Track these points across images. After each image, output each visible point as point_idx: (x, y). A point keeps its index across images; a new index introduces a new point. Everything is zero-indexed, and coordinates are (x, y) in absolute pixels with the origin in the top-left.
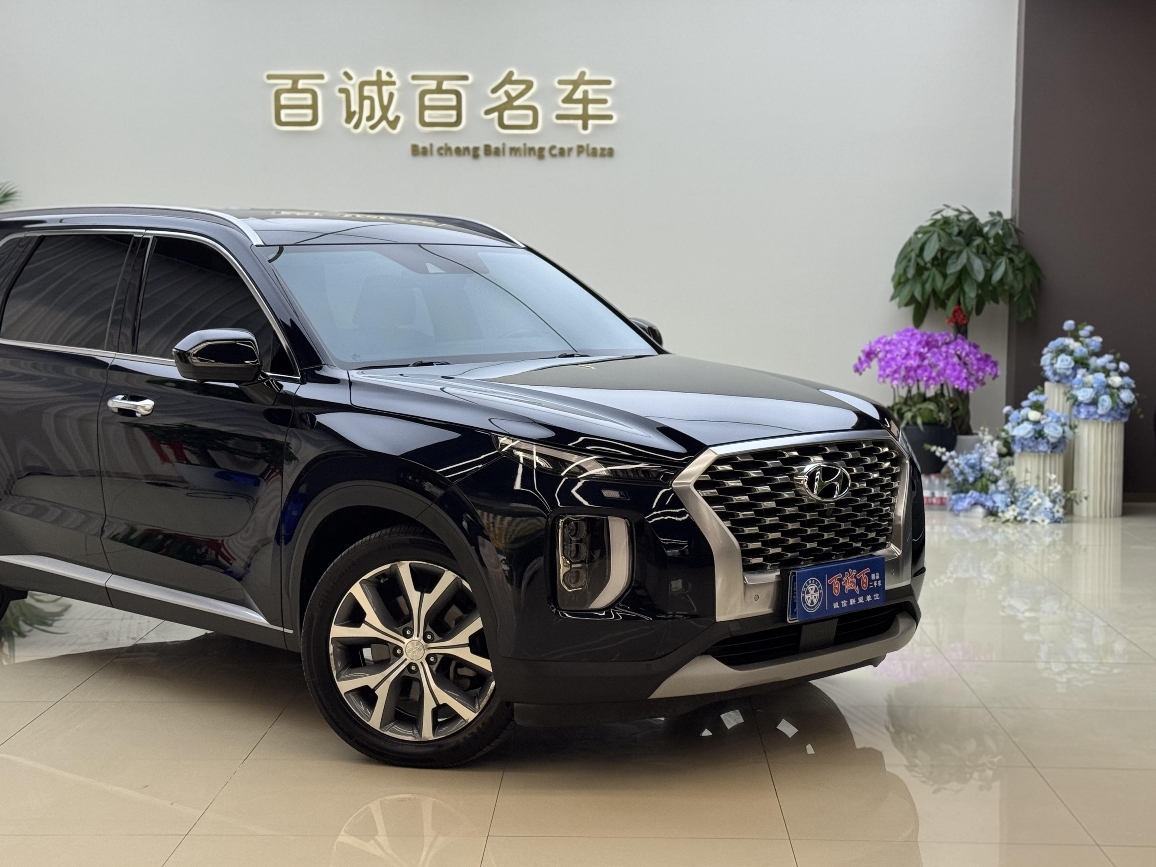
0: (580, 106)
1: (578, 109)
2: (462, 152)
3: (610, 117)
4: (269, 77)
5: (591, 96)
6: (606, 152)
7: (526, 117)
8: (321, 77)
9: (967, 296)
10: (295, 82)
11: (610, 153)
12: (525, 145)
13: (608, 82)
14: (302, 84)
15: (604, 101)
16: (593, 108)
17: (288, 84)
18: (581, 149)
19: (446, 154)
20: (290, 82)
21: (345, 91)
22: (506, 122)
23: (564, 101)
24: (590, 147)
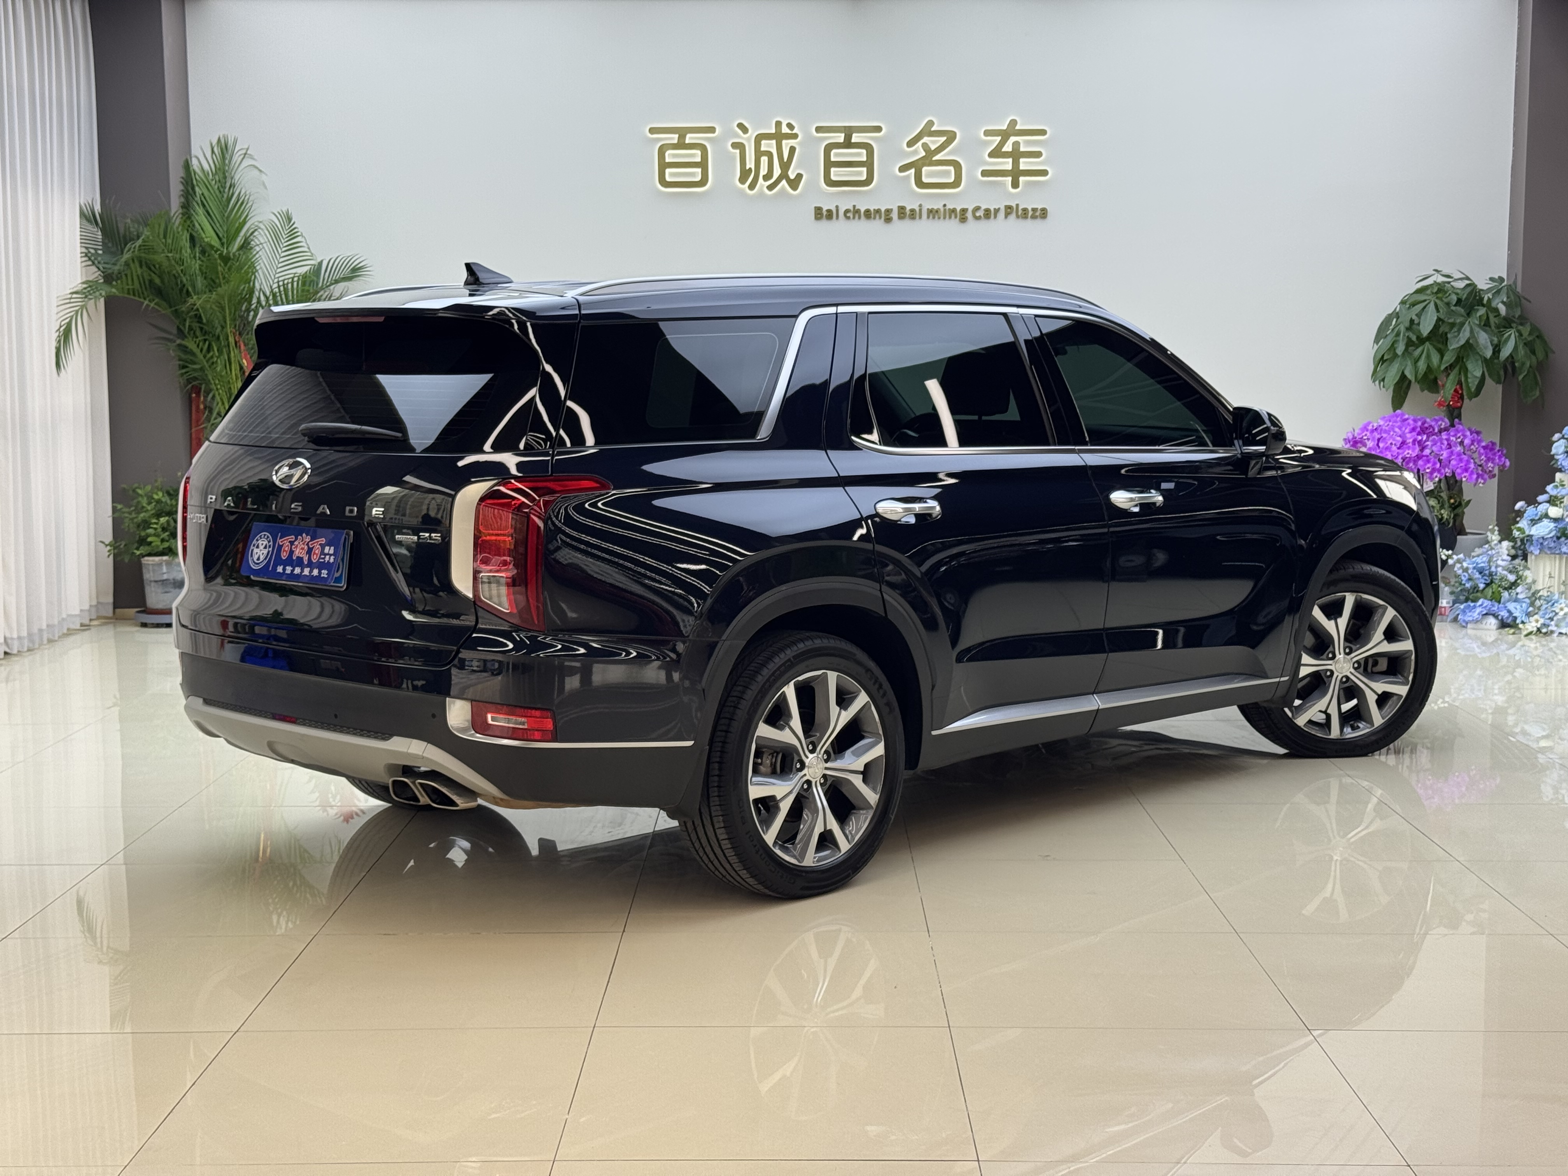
0: (1010, 160)
1: (1007, 164)
2: (872, 216)
3: (1044, 173)
4: (652, 131)
5: (1022, 149)
6: (1038, 214)
7: (948, 173)
8: (712, 130)
9: (1469, 375)
10: (682, 137)
11: (1043, 214)
12: (945, 205)
13: (1043, 132)
14: (689, 138)
15: (1038, 154)
16: (1025, 163)
17: (674, 138)
18: (1009, 210)
19: (854, 218)
20: (677, 136)
21: (739, 146)
22: (925, 180)
23: (991, 155)
24: (1020, 208)
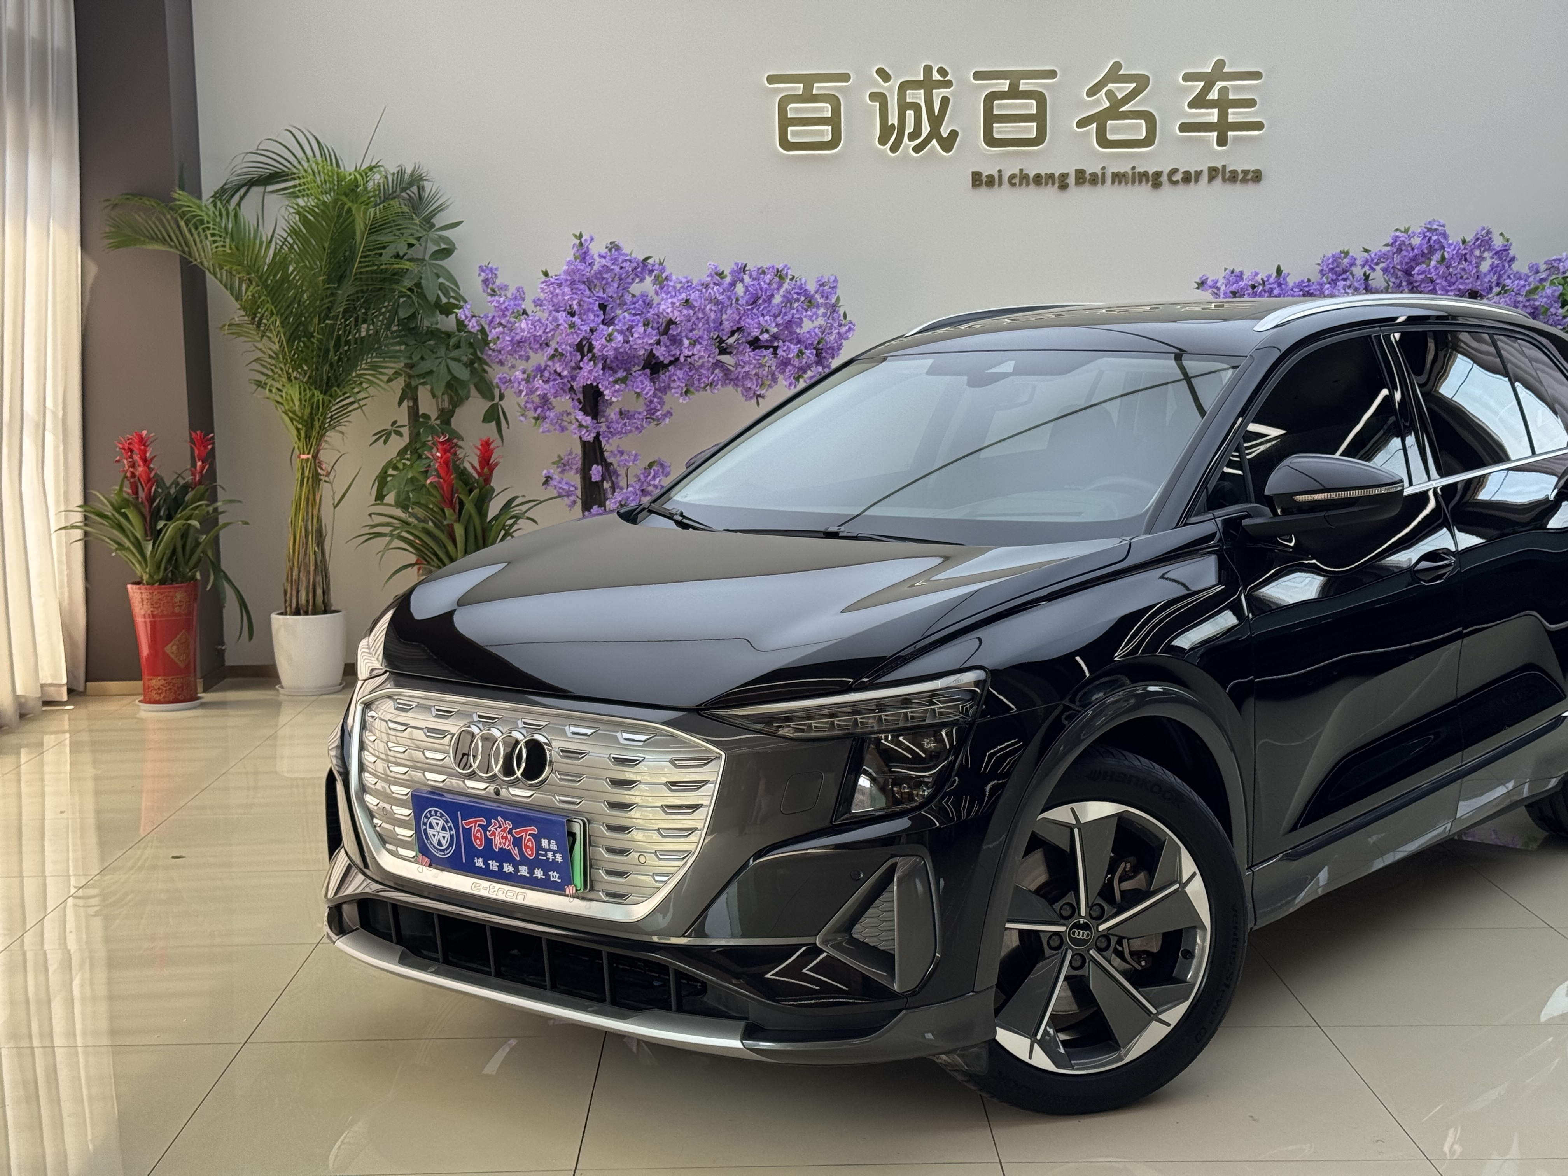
0: (1216, 111)
1: (1213, 115)
2: (1043, 181)
3: (1258, 126)
4: (772, 79)
5: (1231, 97)
6: (1249, 177)
7: (1138, 127)
8: (845, 77)
10: (808, 87)
11: (1257, 177)
12: (1133, 168)
13: (1257, 75)
14: (818, 88)
15: (1251, 103)
16: (1234, 114)
17: (799, 88)
19: (1021, 184)
20: (802, 85)
21: (880, 98)
22: (1110, 137)
23: (1191, 105)
24: (1228, 170)
